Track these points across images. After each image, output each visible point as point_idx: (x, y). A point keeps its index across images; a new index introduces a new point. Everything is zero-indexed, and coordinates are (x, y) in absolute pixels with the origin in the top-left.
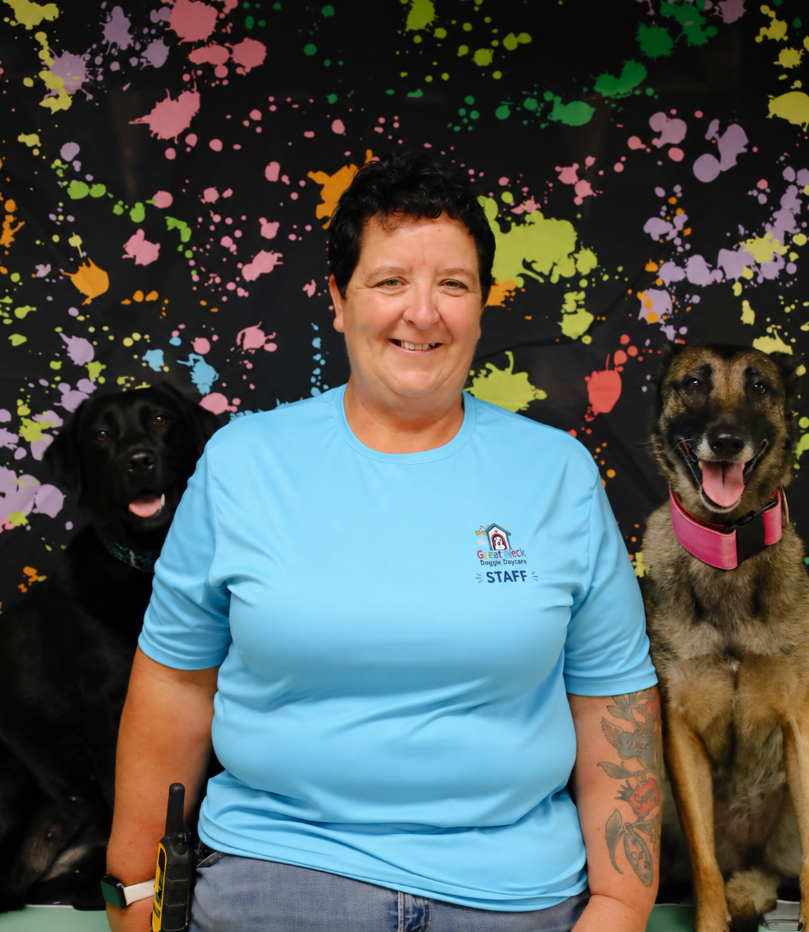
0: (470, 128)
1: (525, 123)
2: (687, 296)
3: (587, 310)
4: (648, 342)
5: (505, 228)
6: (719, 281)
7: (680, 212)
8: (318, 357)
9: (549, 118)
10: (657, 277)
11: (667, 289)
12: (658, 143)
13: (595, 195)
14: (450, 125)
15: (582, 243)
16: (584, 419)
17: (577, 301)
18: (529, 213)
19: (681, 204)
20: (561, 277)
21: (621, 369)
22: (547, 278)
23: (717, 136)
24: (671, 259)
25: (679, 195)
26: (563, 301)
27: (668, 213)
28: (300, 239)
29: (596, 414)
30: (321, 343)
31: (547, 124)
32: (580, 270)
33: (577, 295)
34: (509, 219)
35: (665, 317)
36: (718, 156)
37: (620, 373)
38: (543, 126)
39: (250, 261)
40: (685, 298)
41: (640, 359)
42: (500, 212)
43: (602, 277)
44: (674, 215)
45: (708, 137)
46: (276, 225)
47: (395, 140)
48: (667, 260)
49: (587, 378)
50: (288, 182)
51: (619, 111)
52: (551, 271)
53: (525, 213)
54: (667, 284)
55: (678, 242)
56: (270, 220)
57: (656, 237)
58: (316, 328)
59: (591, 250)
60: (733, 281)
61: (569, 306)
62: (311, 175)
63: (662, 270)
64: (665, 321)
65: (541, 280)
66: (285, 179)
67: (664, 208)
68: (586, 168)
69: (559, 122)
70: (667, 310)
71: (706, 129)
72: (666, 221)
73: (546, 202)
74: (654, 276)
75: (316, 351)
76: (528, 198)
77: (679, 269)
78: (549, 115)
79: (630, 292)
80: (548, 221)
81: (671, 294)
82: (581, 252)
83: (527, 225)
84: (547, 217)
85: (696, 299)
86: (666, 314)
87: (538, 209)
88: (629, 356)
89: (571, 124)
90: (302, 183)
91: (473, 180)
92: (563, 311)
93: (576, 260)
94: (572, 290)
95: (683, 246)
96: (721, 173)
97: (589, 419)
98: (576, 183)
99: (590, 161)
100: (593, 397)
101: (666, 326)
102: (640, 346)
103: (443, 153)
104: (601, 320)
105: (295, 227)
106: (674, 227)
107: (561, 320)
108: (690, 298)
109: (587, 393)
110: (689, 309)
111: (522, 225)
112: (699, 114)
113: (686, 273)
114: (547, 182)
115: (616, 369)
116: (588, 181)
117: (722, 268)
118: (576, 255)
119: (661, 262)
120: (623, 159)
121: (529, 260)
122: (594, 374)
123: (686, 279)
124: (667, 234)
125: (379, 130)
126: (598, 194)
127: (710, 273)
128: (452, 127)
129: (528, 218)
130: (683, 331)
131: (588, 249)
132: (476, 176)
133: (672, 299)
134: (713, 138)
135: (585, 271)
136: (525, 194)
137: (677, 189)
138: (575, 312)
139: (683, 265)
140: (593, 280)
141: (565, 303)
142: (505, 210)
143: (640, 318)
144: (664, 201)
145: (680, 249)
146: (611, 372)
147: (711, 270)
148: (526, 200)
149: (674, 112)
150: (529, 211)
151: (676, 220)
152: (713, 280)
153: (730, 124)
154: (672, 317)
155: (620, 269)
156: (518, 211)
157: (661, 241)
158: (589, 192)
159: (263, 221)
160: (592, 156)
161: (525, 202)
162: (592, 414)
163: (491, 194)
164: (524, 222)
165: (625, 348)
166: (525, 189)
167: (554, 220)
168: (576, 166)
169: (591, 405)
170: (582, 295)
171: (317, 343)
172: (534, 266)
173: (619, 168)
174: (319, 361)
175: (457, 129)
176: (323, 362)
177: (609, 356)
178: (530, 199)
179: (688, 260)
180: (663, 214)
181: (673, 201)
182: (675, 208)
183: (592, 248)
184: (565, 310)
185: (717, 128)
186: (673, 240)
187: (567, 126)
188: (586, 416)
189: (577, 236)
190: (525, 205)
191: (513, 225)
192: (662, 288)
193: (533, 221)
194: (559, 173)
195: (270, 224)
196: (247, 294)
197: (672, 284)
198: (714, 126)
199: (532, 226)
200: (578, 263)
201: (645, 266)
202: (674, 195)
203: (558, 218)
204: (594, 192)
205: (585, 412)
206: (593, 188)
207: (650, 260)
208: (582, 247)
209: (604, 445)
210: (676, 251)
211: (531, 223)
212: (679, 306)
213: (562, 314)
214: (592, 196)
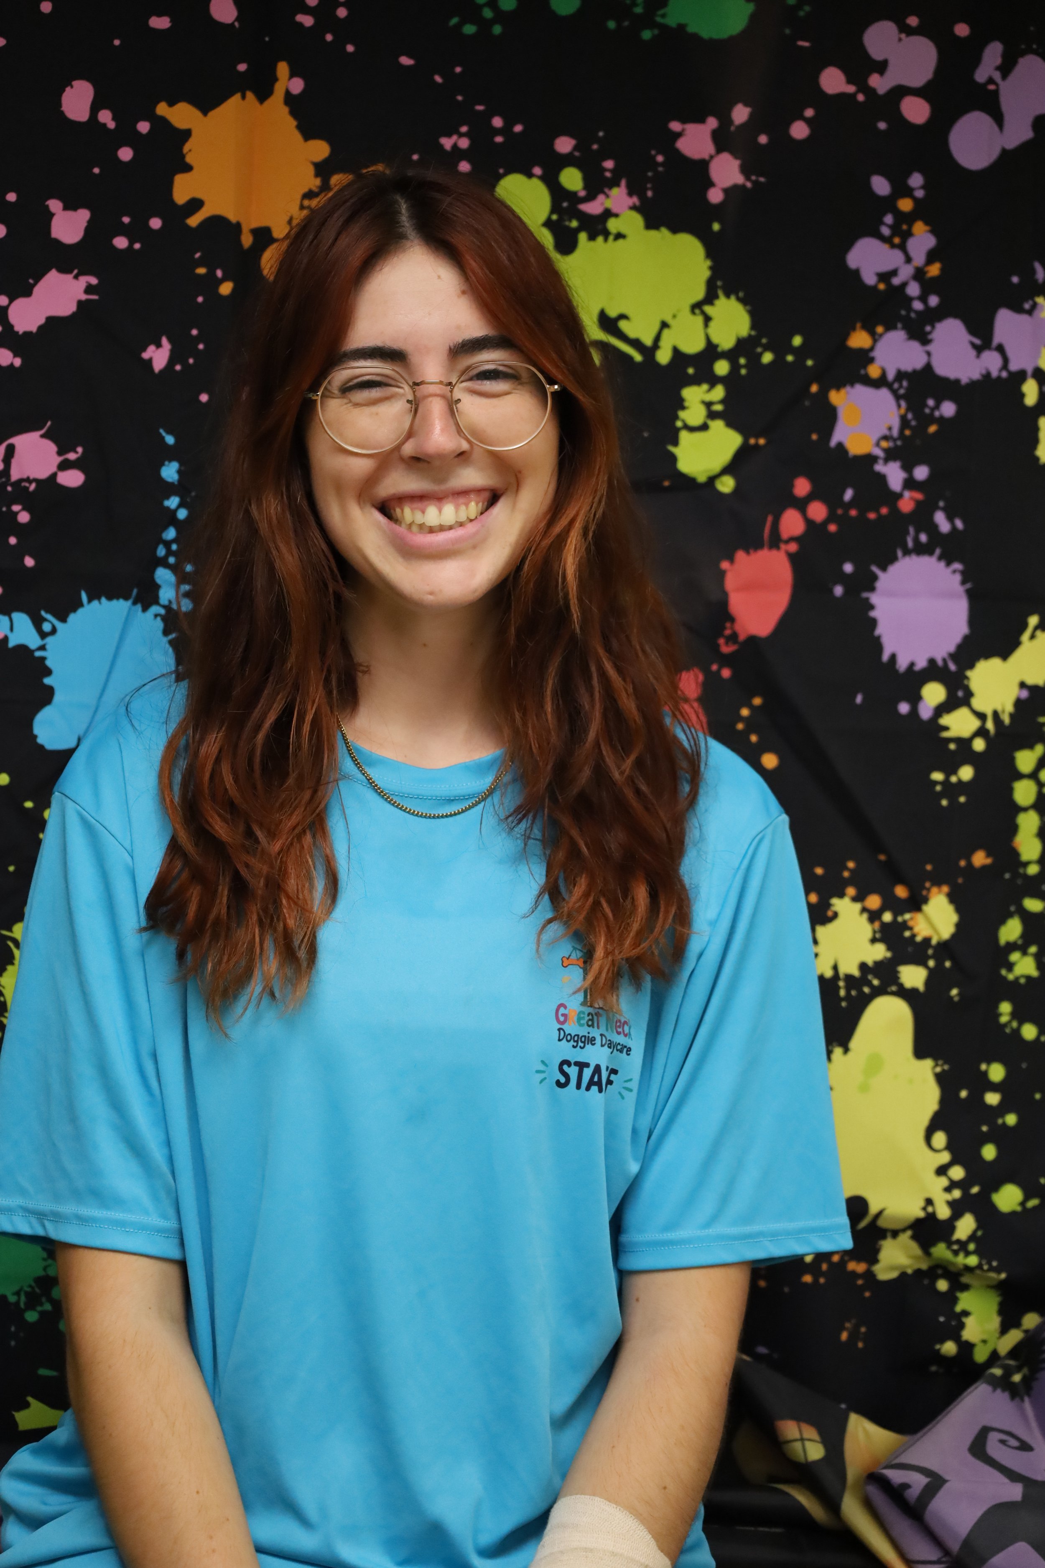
0: (497, 30)
1: (611, 25)
2: (931, 402)
3: (730, 424)
4: (849, 495)
5: (567, 245)
6: (995, 374)
7: (919, 228)
8: (173, 502)
9: (659, 19)
10: (872, 360)
11: (889, 386)
12: (879, 83)
13: (749, 185)
14: (454, 21)
15: (719, 283)
16: (718, 646)
17: (708, 405)
18: (616, 215)
19: (921, 212)
20: (676, 351)
21: (793, 547)
22: (649, 352)
23: (997, 76)
24: (899, 325)
25: (920, 194)
26: (680, 404)
27: (895, 229)
28: (137, 246)
29: (742, 637)
30: (179, 472)
31: (656, 32)
32: (715, 340)
33: (709, 390)
34: (574, 224)
35: (884, 444)
36: (999, 119)
37: (792, 557)
38: (647, 35)
39: (27, 292)
40: (926, 406)
41: (832, 528)
42: (552, 211)
43: (760, 355)
44: (907, 235)
45: (980, 76)
46: (83, 216)
47: (339, 43)
48: (890, 327)
49: (725, 565)
50: (111, 125)
51: (802, 13)
52: (657, 338)
53: (608, 214)
54: (891, 376)
55: (913, 289)
56: (70, 206)
57: (869, 278)
58: (170, 440)
59: (739, 299)
60: (1020, 377)
61: (693, 414)
62: (162, 109)
63: (880, 345)
64: (886, 451)
65: (638, 357)
66: (106, 117)
67: (889, 219)
68: (732, 128)
69: (682, 27)
70: (890, 429)
71: (976, 61)
72: (893, 246)
73: (650, 194)
74: (865, 357)
75: (169, 489)
76: (615, 183)
77: (915, 345)
78: (661, 12)
79: (814, 388)
80: (653, 233)
81: (898, 397)
82: (717, 302)
83: (611, 238)
84: (651, 224)
85: (948, 409)
86: (885, 438)
87: (634, 208)
88: (809, 523)
89: (705, 34)
90: (144, 127)
91: (499, 139)
92: (679, 424)
93: (707, 319)
94: (695, 381)
95: (923, 298)
96: (1004, 152)
97: (726, 649)
98: (712, 157)
99: (740, 114)
100: (738, 603)
101: (886, 460)
102: (833, 501)
103: (438, 79)
104: (757, 446)
105: (126, 220)
106: (908, 260)
107: (676, 443)
108: (937, 407)
109: (725, 595)
110: (932, 429)
111: (600, 239)
112: (962, 30)
113: (929, 354)
114: (653, 152)
115: (783, 546)
116: (736, 156)
117: (1000, 349)
118: (708, 309)
119: (880, 329)
120: (809, 113)
121: (612, 313)
122: (740, 555)
123: (928, 367)
124: (894, 273)
125: (307, 21)
126: (756, 183)
127: (978, 356)
128: (459, 26)
129: (613, 225)
130: (921, 473)
131: (733, 298)
132: (506, 131)
133: (899, 406)
134: (991, 81)
135: (726, 341)
136: (608, 174)
137: (916, 180)
138: (704, 427)
139: (924, 340)
140: (742, 361)
141: (683, 408)
142: (565, 204)
143: (833, 443)
144: (888, 204)
145: (918, 306)
146: (774, 552)
147: (979, 350)
148: (610, 188)
149: (913, 21)
150: (615, 210)
151: (911, 244)
152: (984, 372)
153: (1023, 54)
154: (899, 443)
155: (797, 341)
156: (593, 208)
157: (882, 286)
158: (739, 179)
159: (54, 205)
160: (746, 105)
161: (606, 190)
162: (734, 637)
163: (537, 171)
164: (606, 234)
165: (801, 505)
166: (609, 164)
167: (664, 231)
168: (712, 123)
169: (732, 620)
170: (719, 392)
171: (170, 472)
172: (623, 325)
173: (799, 131)
174: (174, 512)
175: (469, 29)
176: (182, 514)
177: (770, 519)
178: (618, 185)
179: (933, 327)
180: (885, 231)
181: (905, 205)
182: (908, 219)
183: (741, 294)
184: (683, 421)
185: (999, 61)
186: (904, 285)
187: (695, 37)
188: (721, 641)
189: (711, 268)
190: (607, 196)
191: (583, 237)
192: (880, 382)
193: (623, 231)
194: (679, 135)
195: (70, 214)
196: (18, 362)
197: (901, 375)
198: (993, 53)
199: (621, 242)
200: (712, 324)
201: (846, 336)
202: (908, 192)
203: (675, 230)
204: (748, 178)
205: (719, 632)
206: (745, 170)
207: (858, 325)
208: (720, 293)
209: (757, 701)
210: (909, 309)
211: (619, 236)
212: (913, 423)
213: (677, 431)
214: (743, 186)
